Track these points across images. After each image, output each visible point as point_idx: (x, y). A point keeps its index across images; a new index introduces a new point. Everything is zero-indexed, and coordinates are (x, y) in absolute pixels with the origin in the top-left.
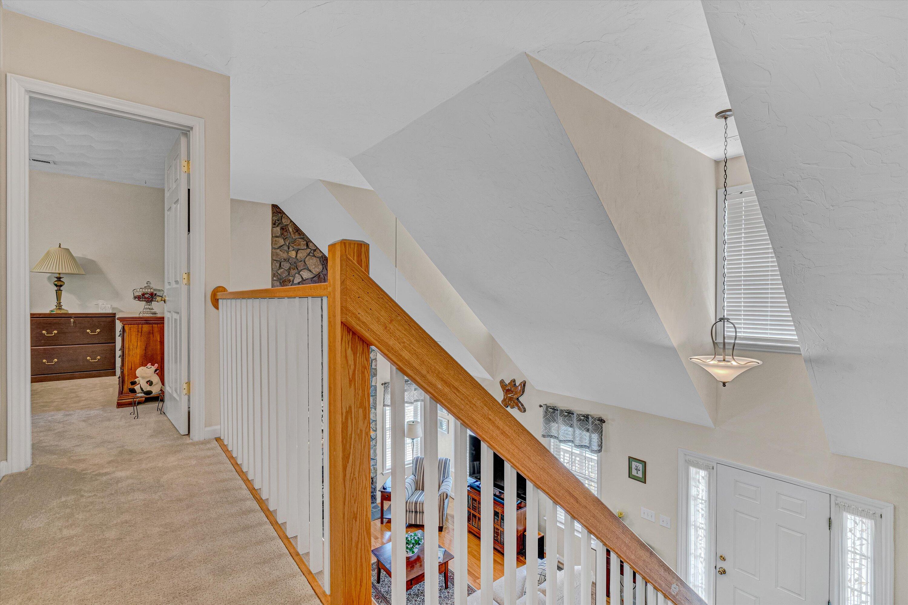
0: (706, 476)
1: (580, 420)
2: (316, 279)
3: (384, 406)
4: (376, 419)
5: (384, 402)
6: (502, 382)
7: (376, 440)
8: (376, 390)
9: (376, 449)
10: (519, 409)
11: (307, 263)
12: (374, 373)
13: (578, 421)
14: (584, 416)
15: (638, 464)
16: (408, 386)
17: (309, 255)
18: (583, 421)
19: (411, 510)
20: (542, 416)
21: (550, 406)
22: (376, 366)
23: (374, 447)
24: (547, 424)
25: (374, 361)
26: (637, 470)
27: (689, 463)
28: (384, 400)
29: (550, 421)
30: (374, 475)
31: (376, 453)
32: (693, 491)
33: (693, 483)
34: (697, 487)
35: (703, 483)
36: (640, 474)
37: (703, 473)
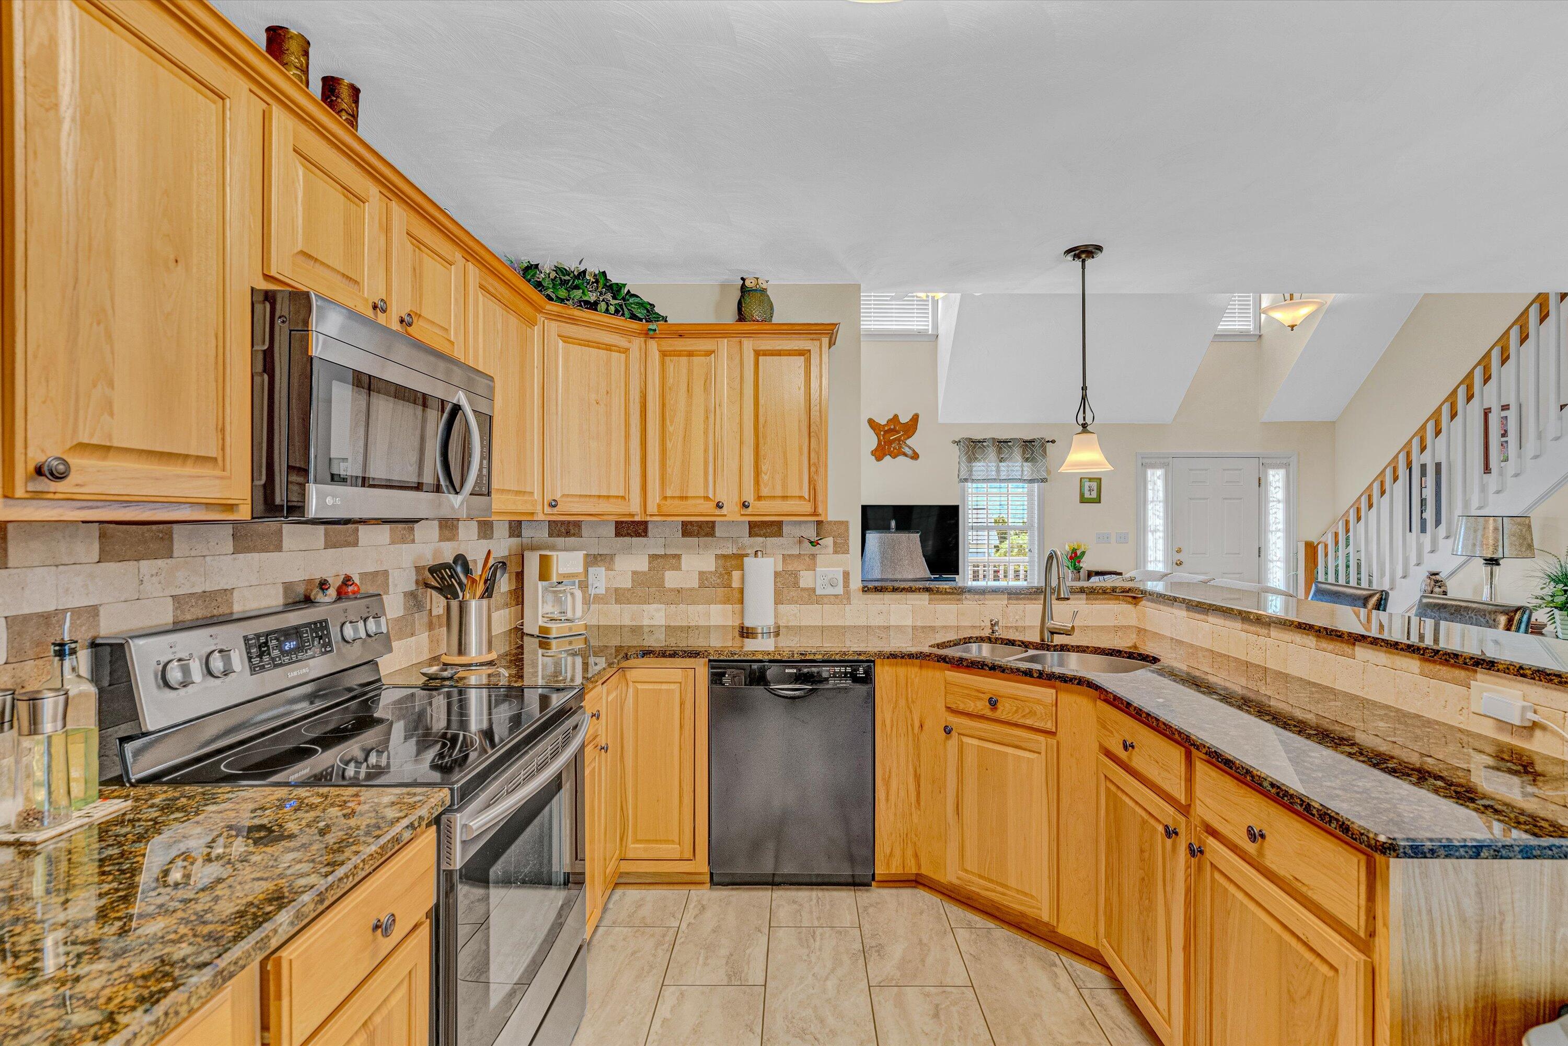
0: (1162, 476)
6: (874, 425)
10: (908, 456)
14: (1026, 442)
15: (1091, 484)
20: (958, 455)
21: (972, 439)
24: (966, 462)
26: (1090, 491)
27: (1145, 466)
29: (971, 460)
32: (1150, 494)
33: (1150, 487)
34: (1153, 489)
35: (1160, 484)
36: (1094, 495)
37: (1159, 472)
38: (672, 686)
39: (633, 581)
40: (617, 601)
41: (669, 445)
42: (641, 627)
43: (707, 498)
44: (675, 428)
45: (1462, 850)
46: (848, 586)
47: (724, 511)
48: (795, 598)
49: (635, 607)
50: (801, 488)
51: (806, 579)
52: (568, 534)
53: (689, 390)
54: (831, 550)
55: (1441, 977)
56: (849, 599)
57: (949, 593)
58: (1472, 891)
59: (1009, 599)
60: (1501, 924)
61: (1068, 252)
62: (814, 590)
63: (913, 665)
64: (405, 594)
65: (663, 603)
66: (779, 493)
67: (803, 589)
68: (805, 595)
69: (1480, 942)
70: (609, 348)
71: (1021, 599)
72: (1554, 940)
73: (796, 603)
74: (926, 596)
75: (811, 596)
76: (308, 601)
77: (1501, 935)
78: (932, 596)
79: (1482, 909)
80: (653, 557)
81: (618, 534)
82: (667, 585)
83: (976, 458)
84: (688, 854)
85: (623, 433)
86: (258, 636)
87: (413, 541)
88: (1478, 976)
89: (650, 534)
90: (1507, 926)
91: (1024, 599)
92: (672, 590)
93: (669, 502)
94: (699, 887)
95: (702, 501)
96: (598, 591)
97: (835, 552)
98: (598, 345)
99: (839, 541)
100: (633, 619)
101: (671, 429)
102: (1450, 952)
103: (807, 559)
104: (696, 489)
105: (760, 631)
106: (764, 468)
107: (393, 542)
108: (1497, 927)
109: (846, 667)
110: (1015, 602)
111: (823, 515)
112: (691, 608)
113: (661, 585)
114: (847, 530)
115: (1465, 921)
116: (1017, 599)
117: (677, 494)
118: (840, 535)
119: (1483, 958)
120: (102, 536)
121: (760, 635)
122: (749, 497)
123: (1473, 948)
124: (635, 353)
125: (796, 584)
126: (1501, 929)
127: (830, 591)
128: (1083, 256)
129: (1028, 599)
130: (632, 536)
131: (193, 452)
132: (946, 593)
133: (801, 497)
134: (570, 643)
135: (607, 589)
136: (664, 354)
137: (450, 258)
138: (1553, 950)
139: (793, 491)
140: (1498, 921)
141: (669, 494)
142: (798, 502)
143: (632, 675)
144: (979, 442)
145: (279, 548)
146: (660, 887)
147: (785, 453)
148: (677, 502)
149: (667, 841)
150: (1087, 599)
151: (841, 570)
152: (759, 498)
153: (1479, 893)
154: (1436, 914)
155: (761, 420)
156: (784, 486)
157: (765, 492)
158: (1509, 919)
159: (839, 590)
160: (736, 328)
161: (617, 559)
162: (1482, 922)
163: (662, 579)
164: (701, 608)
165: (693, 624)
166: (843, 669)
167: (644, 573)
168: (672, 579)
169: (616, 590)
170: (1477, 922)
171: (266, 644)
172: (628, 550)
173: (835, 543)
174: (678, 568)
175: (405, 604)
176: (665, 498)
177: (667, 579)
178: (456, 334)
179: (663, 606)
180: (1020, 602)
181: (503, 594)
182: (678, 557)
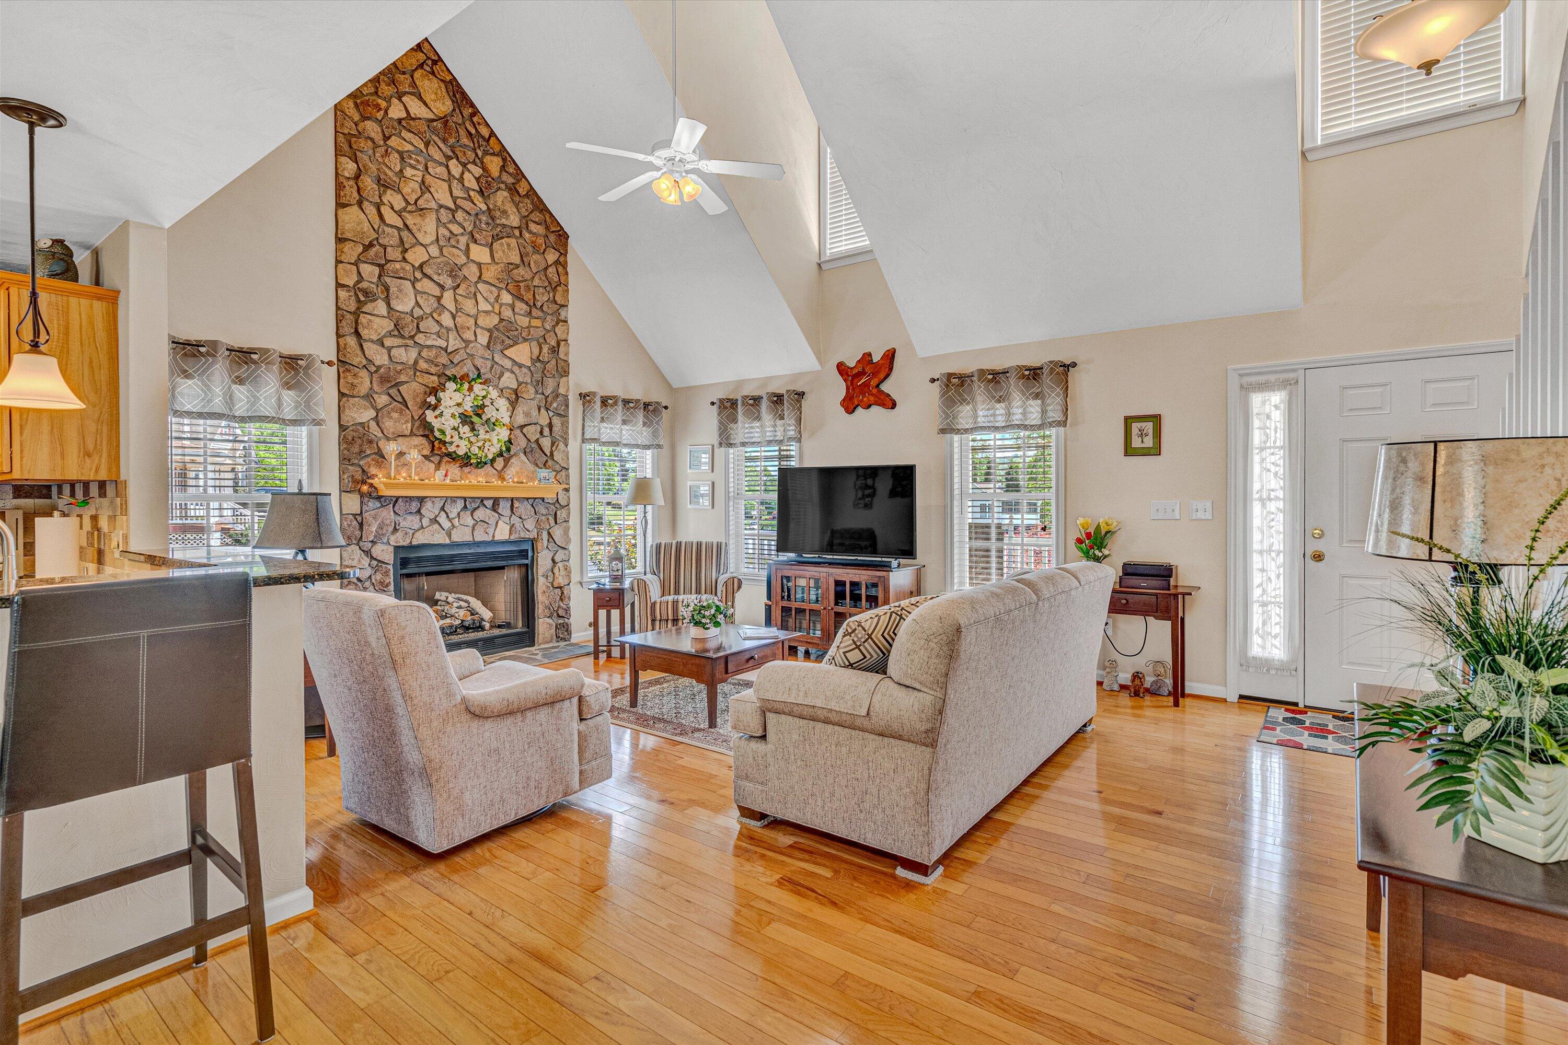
0: (1281, 402)
1: (1024, 376)
2: (438, 125)
3: (583, 442)
4: (568, 464)
5: (583, 434)
6: (841, 368)
7: (569, 510)
8: (567, 406)
9: (569, 528)
10: (883, 405)
11: (418, 83)
12: (562, 368)
13: (1019, 378)
14: (1030, 370)
15: (1143, 425)
16: (631, 413)
17: (421, 66)
18: (1029, 379)
19: (664, 617)
20: (938, 396)
21: (955, 374)
22: (567, 354)
23: (565, 524)
24: (949, 407)
25: (562, 343)
26: (1142, 435)
27: (1247, 389)
28: (583, 429)
29: (954, 403)
30: (566, 582)
31: (568, 536)
32: (1257, 438)
33: (1256, 423)
34: (1264, 428)
35: (1278, 416)
36: (1149, 442)
37: (1277, 398)
83: (964, 400)
144: (969, 377)
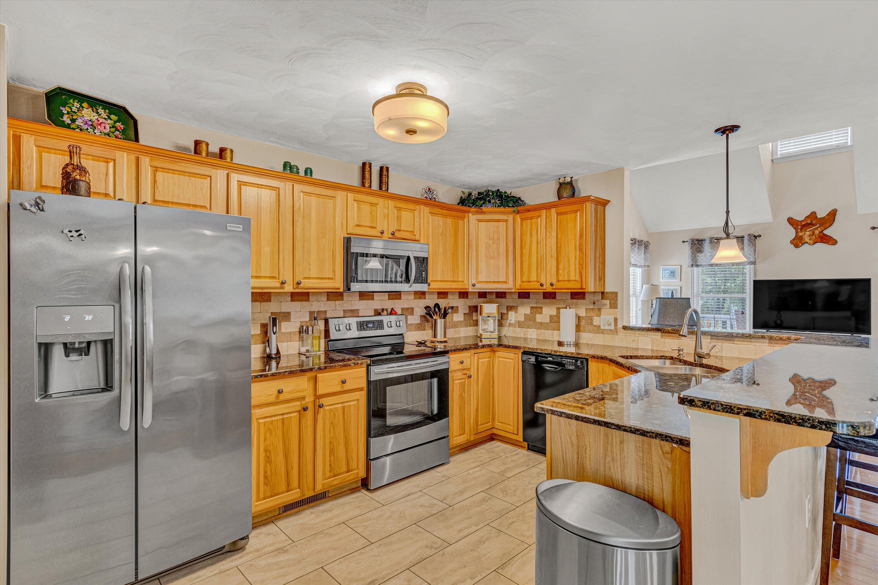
6: (792, 221)
10: (826, 243)
38: (511, 360)
39: (525, 318)
40: (519, 327)
41: (524, 259)
42: (527, 338)
43: (538, 281)
44: (526, 252)
45: (556, 412)
46: (616, 326)
47: (544, 287)
48: (591, 330)
49: (525, 329)
50: (576, 276)
51: (596, 321)
52: (502, 297)
53: (531, 235)
54: (608, 306)
55: (565, 464)
56: (617, 332)
57: (671, 333)
58: (575, 435)
59: (711, 339)
60: (585, 450)
61: (717, 131)
62: (600, 326)
63: (606, 363)
64: (421, 316)
65: (536, 329)
66: (566, 279)
67: (595, 326)
68: (596, 328)
69: (578, 454)
70: (498, 221)
71: (719, 339)
72: (605, 463)
73: (591, 332)
74: (659, 334)
75: (598, 330)
76: (379, 314)
77: (586, 454)
78: (663, 334)
79: (579, 442)
80: (532, 308)
81: (519, 298)
82: (537, 321)
84: (516, 432)
85: (505, 255)
86: (360, 322)
87: (425, 298)
88: (578, 468)
89: (530, 297)
90: (588, 451)
91: (722, 339)
92: (539, 323)
93: (524, 283)
94: (523, 448)
95: (536, 283)
96: (511, 322)
97: (610, 308)
98: (494, 221)
99: (612, 302)
100: (524, 335)
101: (524, 252)
102: (568, 455)
103: (597, 311)
104: (534, 278)
105: (566, 343)
106: (560, 267)
107: (415, 299)
108: (584, 451)
109: (572, 359)
110: (716, 341)
111: (587, 289)
112: (546, 331)
113: (535, 320)
114: (617, 296)
115: (573, 445)
116: (717, 339)
117: (527, 280)
118: (612, 299)
119: (579, 461)
120: (327, 295)
121: (566, 345)
122: (554, 282)
123: (576, 456)
124: (511, 221)
125: (591, 323)
126: (585, 452)
127: (607, 327)
128: (727, 132)
129: (725, 340)
130: (524, 298)
131: (327, 277)
132: (669, 332)
133: (576, 281)
134: (490, 341)
135: (515, 321)
136: (522, 220)
137: (414, 209)
138: (605, 466)
139: (572, 278)
140: (584, 448)
141: (524, 280)
142: (574, 282)
143: (497, 354)
145: (373, 299)
146: (508, 444)
147: (569, 260)
148: (527, 283)
149: (509, 425)
150: (769, 343)
151: (613, 317)
152: (558, 281)
153: (577, 436)
154: (563, 440)
155: (559, 245)
156: (569, 275)
157: (561, 278)
158: (588, 448)
159: (612, 327)
160: (558, 202)
161: (519, 308)
162: (579, 447)
163: (535, 318)
164: (550, 332)
165: (547, 339)
166: (571, 361)
167: (528, 315)
168: (539, 318)
169: (519, 321)
170: (577, 447)
171: (363, 324)
172: (522, 304)
173: (610, 303)
174: (541, 313)
175: (421, 319)
176: (523, 282)
177: (537, 317)
178: (417, 232)
179: (535, 330)
180: (719, 341)
181: (474, 320)
182: (541, 308)
